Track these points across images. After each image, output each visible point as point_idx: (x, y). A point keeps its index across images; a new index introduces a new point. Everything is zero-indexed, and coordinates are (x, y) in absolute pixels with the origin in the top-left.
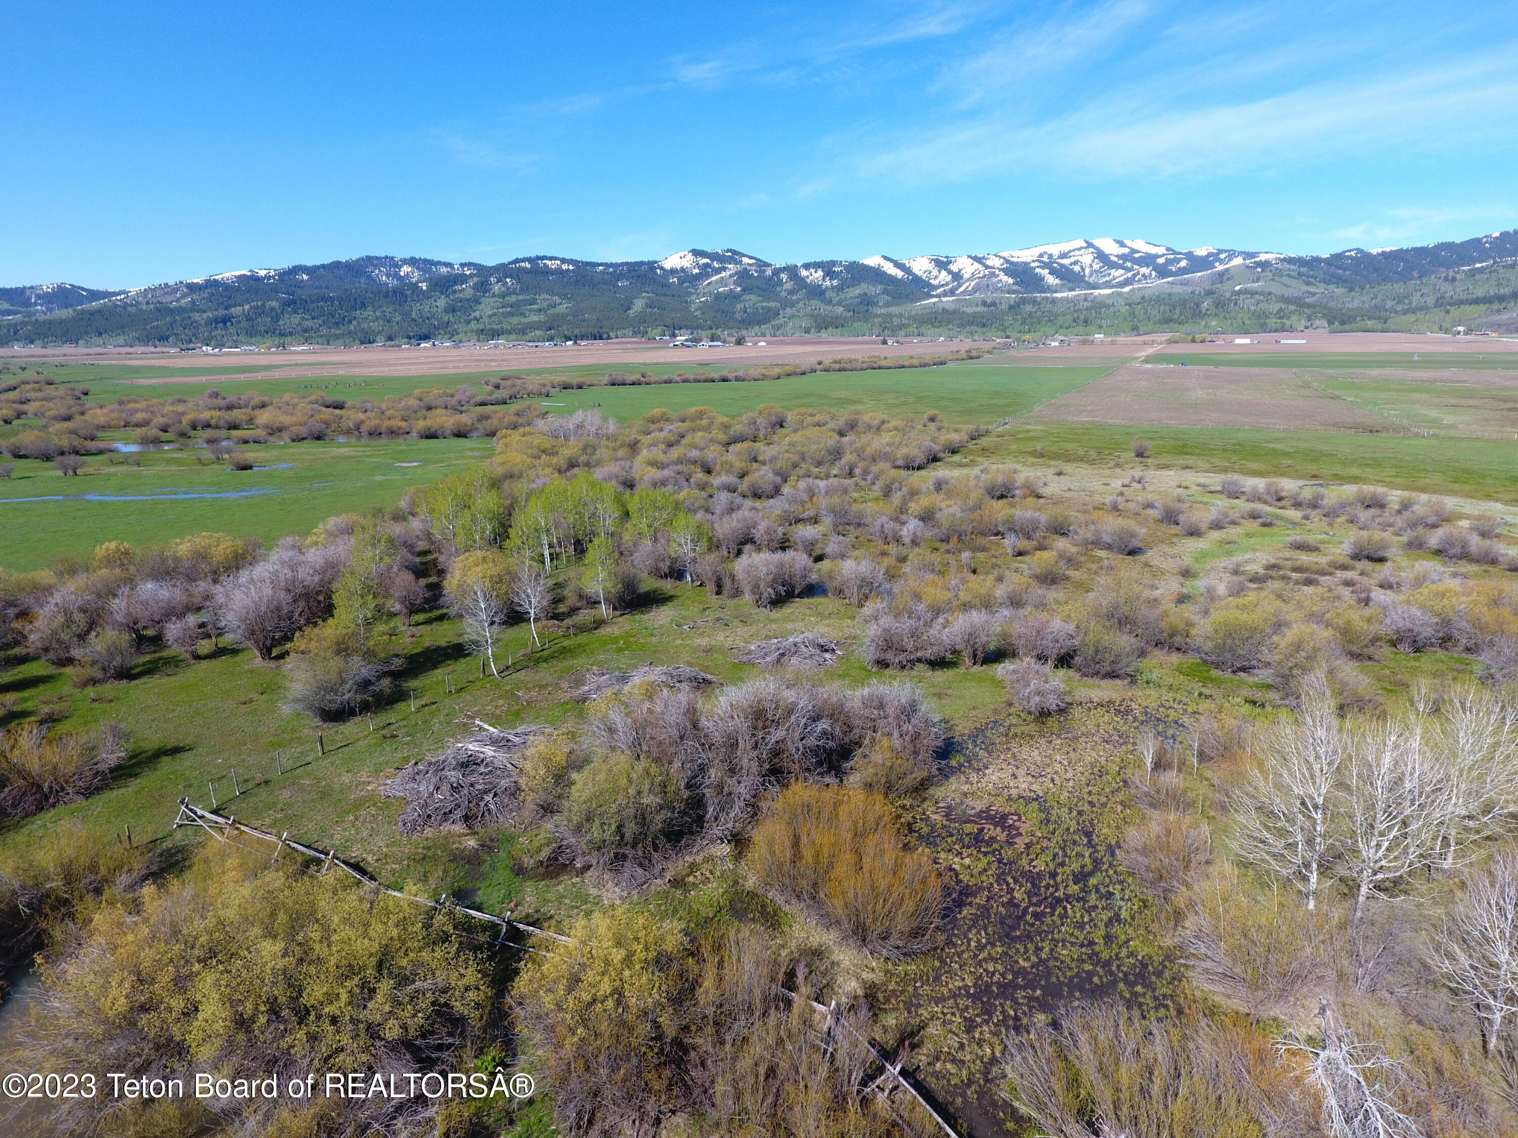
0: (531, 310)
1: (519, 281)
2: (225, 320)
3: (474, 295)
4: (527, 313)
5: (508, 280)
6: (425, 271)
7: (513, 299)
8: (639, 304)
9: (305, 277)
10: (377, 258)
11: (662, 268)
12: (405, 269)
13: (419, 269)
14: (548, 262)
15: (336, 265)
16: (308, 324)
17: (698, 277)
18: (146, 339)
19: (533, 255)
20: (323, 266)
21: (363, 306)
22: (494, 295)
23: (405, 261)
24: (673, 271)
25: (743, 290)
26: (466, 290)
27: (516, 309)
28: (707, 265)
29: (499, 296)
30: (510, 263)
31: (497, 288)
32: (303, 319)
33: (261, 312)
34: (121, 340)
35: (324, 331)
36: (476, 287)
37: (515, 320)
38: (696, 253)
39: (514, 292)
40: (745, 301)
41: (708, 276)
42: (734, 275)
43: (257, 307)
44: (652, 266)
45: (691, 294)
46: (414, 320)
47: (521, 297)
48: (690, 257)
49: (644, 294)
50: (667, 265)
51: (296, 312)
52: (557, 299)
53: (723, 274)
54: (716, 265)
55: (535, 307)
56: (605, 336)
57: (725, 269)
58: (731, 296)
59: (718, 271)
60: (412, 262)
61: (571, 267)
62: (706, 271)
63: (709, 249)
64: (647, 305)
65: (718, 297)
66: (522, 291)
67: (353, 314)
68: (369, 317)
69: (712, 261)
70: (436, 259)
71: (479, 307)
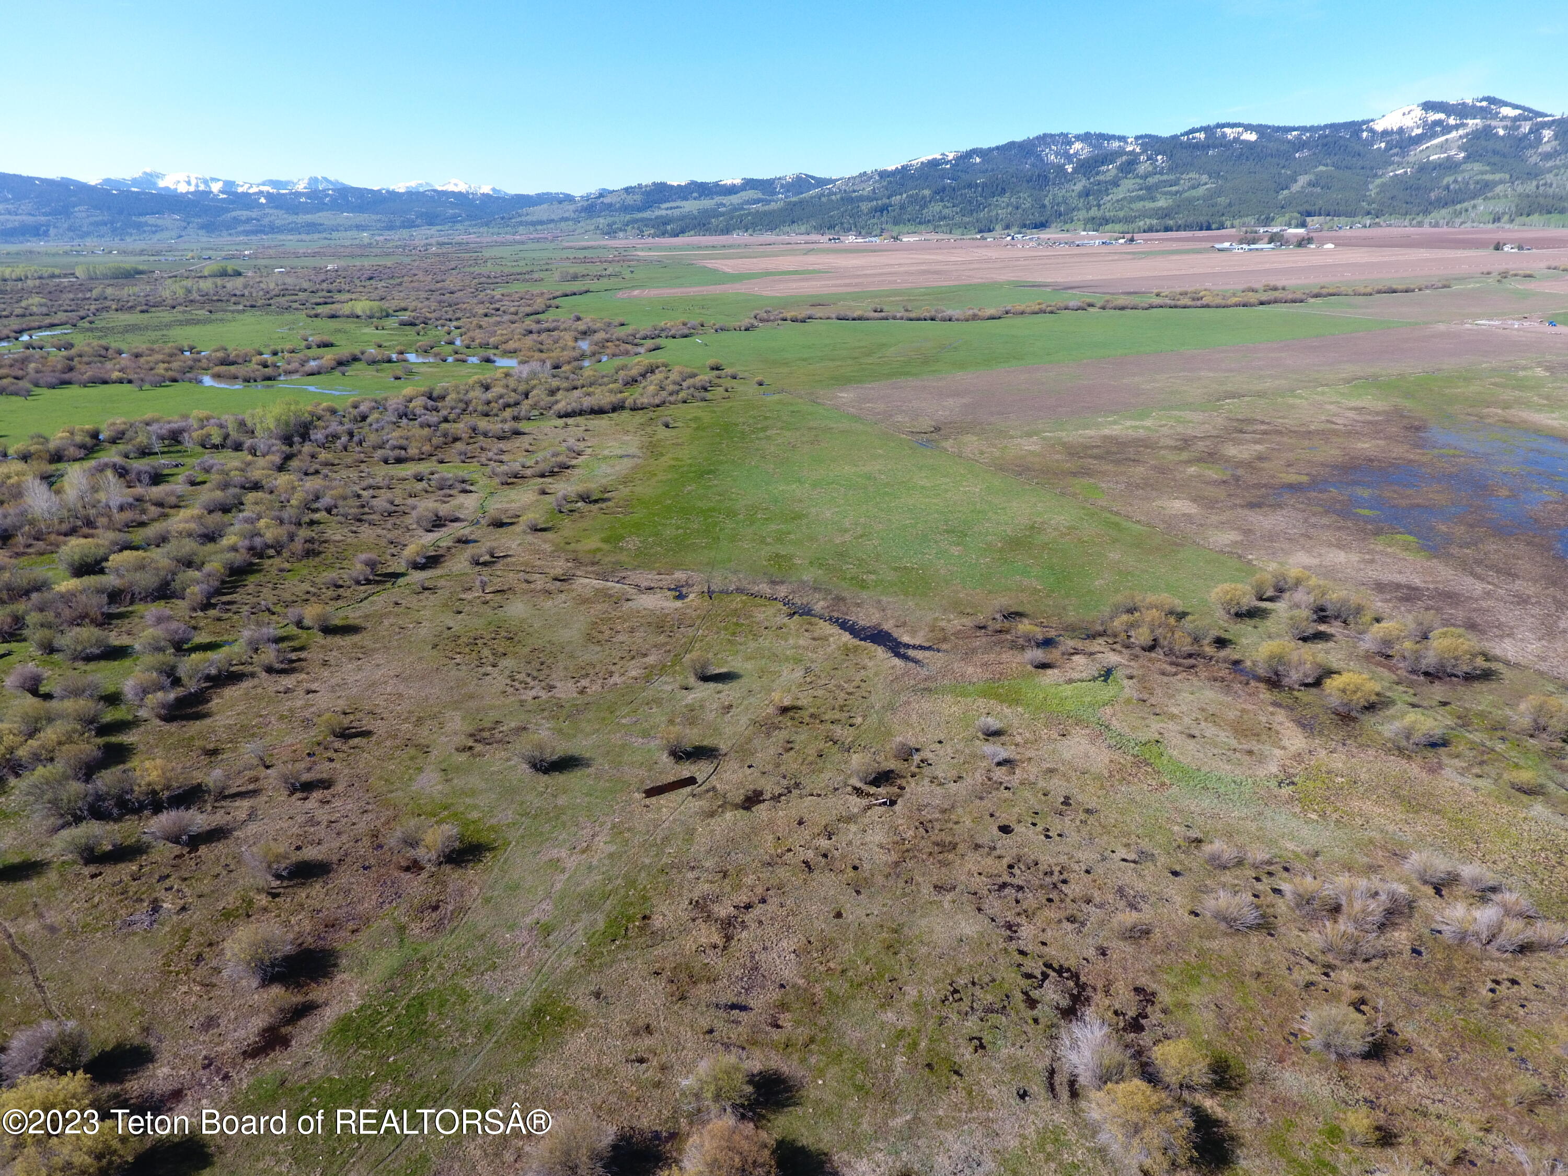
0: (1165, 193)
1: (1171, 157)
2: (883, 209)
3: (1116, 176)
4: (1158, 196)
5: (1159, 157)
6: (1094, 147)
7: (1157, 178)
8: (1303, 180)
9: (978, 160)
10: (1052, 136)
11: (1371, 131)
12: (1078, 146)
13: (1090, 145)
14: (1228, 131)
15: (1011, 145)
16: (946, 212)
17: (1419, 140)
18: (820, 229)
19: (1212, 123)
20: (997, 148)
21: (1004, 191)
22: (1137, 176)
23: (1078, 138)
24: (1385, 133)
25: (1467, 159)
26: (1110, 170)
27: (1151, 192)
28: (1438, 123)
29: (1141, 177)
30: (1182, 135)
31: (1142, 169)
32: (945, 207)
33: (913, 200)
34: (803, 229)
35: (958, 219)
36: (1121, 169)
37: (1139, 205)
38: (1428, 106)
39: (1161, 173)
40: (1463, 171)
41: (1434, 135)
42: (1468, 134)
43: (912, 196)
44: (1355, 128)
45: (1393, 163)
46: (1044, 206)
47: (1165, 177)
48: (1419, 113)
49: (1322, 168)
50: (1379, 127)
51: (942, 201)
52: (1205, 178)
53: (1454, 134)
54: (1452, 121)
55: (1174, 189)
56: (1214, 226)
57: (1463, 125)
58: (1449, 166)
59: (1448, 129)
60: (1085, 138)
61: (1252, 137)
62: (1431, 130)
63: (1452, 99)
64: (1311, 184)
65: (1424, 168)
66: (1171, 170)
67: (990, 200)
68: (1002, 206)
69: (1449, 116)
70: (1111, 132)
71: (1115, 190)
